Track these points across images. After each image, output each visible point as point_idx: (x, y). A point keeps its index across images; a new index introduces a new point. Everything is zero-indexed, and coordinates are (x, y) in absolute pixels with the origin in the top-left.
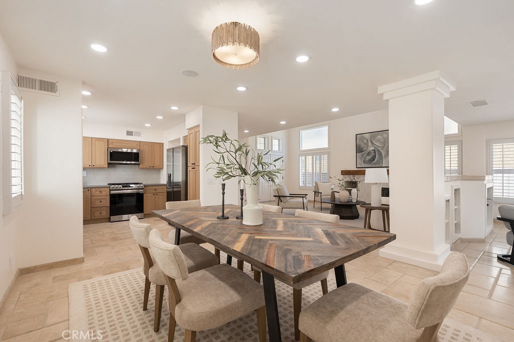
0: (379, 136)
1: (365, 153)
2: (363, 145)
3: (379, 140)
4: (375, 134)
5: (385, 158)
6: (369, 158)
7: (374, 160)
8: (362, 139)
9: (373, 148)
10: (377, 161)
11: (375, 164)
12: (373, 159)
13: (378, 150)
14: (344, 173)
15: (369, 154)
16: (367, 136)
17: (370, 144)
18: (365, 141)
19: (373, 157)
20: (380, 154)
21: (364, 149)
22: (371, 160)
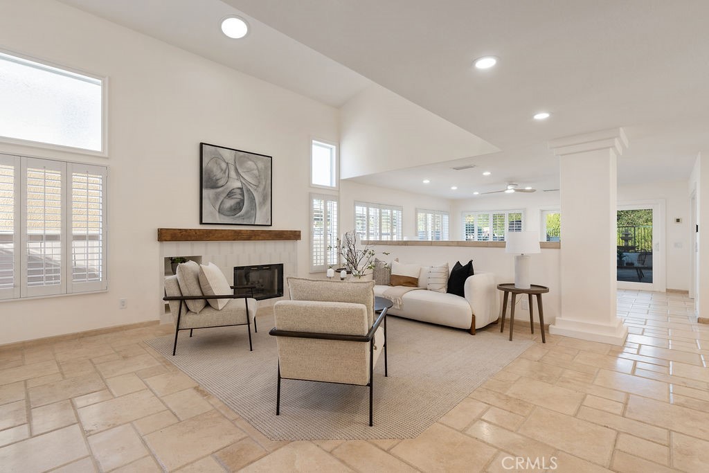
0: (250, 163)
1: (223, 192)
2: (218, 173)
3: (249, 171)
4: (244, 157)
5: (260, 208)
6: (229, 203)
7: (240, 209)
8: (217, 158)
9: (238, 184)
10: (247, 212)
11: (242, 217)
12: (238, 207)
13: (248, 191)
14: (165, 235)
15: (230, 194)
16: (227, 155)
17: (233, 174)
18: (224, 165)
19: (239, 203)
20: (252, 199)
21: (221, 183)
22: (235, 209)
